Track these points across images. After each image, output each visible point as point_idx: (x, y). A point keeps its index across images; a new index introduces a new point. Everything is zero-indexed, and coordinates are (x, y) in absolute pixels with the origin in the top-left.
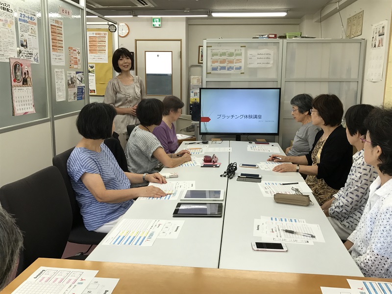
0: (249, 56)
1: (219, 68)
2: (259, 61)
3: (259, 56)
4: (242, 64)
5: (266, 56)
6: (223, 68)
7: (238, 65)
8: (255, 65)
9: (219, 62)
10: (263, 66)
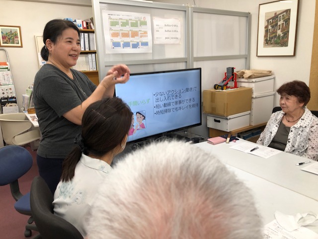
0: (155, 26)
1: (122, 43)
2: (168, 35)
3: (167, 28)
4: (149, 39)
5: (174, 28)
6: (126, 45)
7: (144, 40)
8: (163, 41)
9: (121, 35)
10: (172, 41)
